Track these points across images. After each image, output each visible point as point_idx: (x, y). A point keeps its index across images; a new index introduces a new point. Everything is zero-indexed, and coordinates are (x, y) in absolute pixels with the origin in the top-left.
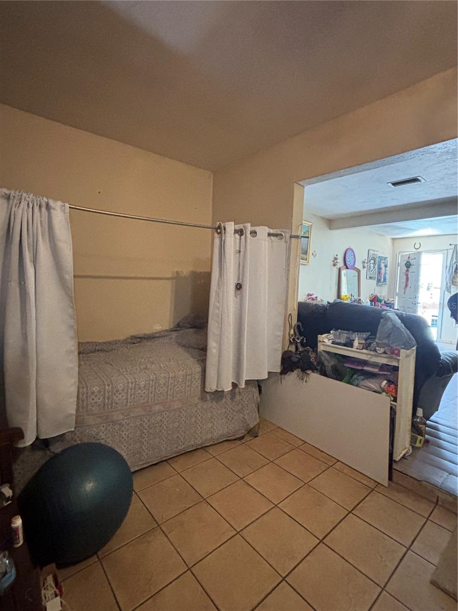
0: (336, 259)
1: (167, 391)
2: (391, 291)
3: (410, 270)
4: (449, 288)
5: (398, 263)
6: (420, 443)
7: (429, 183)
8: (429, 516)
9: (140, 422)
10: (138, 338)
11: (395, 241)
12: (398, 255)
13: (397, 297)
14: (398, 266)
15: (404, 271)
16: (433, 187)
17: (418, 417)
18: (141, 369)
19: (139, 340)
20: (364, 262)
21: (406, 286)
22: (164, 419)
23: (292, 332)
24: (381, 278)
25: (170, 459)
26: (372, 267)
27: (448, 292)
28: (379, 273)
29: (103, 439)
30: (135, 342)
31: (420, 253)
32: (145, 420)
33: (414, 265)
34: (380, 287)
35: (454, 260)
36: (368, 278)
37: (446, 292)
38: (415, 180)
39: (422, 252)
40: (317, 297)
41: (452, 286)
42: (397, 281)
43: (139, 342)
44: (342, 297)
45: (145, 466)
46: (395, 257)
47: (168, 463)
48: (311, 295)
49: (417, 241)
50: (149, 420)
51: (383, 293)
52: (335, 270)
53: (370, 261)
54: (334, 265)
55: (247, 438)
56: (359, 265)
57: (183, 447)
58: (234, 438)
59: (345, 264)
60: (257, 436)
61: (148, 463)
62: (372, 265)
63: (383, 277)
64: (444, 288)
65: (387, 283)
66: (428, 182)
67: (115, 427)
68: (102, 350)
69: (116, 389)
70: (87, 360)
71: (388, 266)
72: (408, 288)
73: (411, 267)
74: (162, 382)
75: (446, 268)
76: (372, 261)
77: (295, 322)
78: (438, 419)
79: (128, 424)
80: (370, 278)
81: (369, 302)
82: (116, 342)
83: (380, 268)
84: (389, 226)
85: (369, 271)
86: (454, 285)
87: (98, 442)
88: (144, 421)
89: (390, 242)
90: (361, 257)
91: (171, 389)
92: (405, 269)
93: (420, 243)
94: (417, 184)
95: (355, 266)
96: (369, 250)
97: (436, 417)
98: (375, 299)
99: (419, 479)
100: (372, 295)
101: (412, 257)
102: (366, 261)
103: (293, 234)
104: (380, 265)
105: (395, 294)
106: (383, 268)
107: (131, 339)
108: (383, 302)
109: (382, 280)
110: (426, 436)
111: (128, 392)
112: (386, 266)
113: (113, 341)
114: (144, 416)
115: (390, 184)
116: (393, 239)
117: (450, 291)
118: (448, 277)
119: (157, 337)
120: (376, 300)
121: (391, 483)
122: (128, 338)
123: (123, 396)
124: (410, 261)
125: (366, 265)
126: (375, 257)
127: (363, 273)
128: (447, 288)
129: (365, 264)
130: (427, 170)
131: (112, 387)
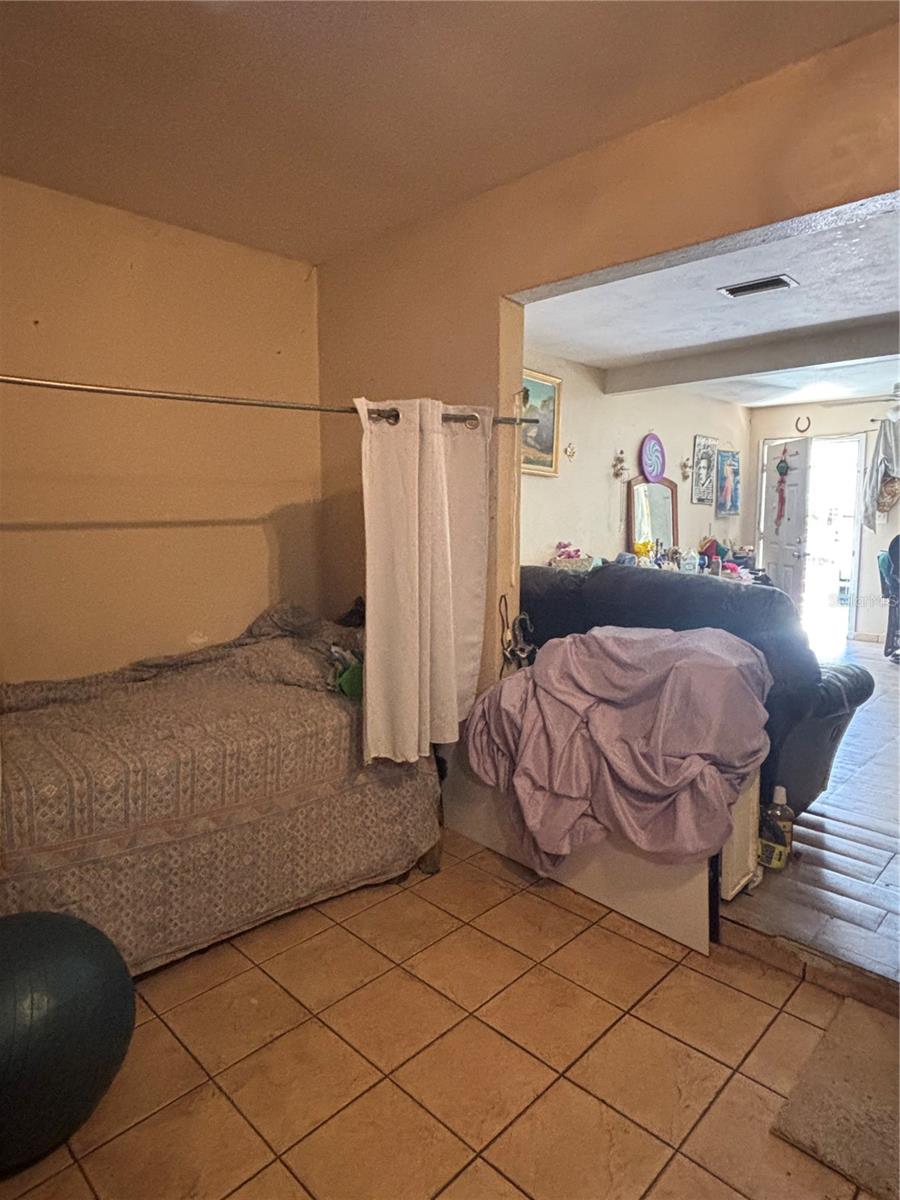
0: (620, 460)
1: (223, 786)
2: (749, 530)
3: (789, 479)
4: (871, 518)
5: (763, 465)
6: (779, 860)
7: (806, 289)
8: (784, 1005)
9: (161, 859)
10: (152, 667)
11: (756, 413)
12: (761, 444)
13: (761, 542)
14: (762, 472)
15: (776, 484)
16: (818, 298)
17: (778, 805)
18: (157, 740)
19: (154, 671)
20: (685, 466)
21: (780, 516)
22: (218, 849)
23: (509, 636)
24: (725, 500)
25: (235, 936)
26: (703, 476)
27: (869, 527)
28: (721, 488)
29: (74, 902)
30: (145, 676)
31: (806, 442)
32: (174, 853)
33: (796, 469)
34: (721, 522)
35: (881, 456)
36: (695, 501)
37: (865, 528)
38: (776, 282)
39: (812, 438)
40: (578, 551)
41: (878, 513)
42: (760, 505)
43: (155, 676)
44: (636, 548)
45: (180, 955)
46: (754, 449)
47: (233, 945)
48: (565, 546)
49: (803, 414)
50: (182, 855)
51: (729, 534)
52: (619, 488)
53: (698, 463)
54: (617, 475)
55: (415, 877)
56: (673, 473)
57: (265, 908)
58: (383, 879)
59: (642, 472)
60: (438, 871)
61: (186, 948)
62: (703, 472)
63: (729, 498)
64: (860, 517)
65: (739, 511)
66: (804, 287)
67: (102, 874)
68: (62, 701)
69: (98, 786)
70: (29, 725)
71: (741, 471)
72: (784, 521)
73: (789, 472)
74: (209, 764)
75: (865, 473)
76: (704, 463)
77: (514, 612)
78: (826, 806)
79: (133, 865)
80: (701, 500)
81: (697, 557)
82: (97, 680)
83: (721, 478)
84: (740, 382)
85: (697, 485)
86: (880, 511)
87: (62, 910)
88: (171, 857)
89: (742, 416)
90: (677, 452)
91: (231, 781)
92: (777, 477)
93: (808, 418)
94: (782, 292)
95: (664, 476)
96: (695, 438)
97: (823, 803)
98: (711, 551)
99: (770, 933)
100: (705, 538)
101: (791, 450)
102: (690, 463)
103: (502, 415)
104: (722, 469)
105: (757, 535)
106: (731, 477)
107: (134, 670)
108: (730, 554)
109: (729, 504)
110: (794, 843)
111: (127, 791)
112: (736, 473)
113: (90, 678)
114: (168, 844)
115: (723, 291)
116: (751, 410)
117: (874, 524)
118: (869, 492)
119: (198, 663)
120: (714, 551)
121: (714, 945)
122: (123, 669)
123: (115, 804)
124: (789, 460)
125: (689, 471)
126: (711, 452)
127: (684, 489)
128: (866, 517)
129: (688, 469)
130: (798, 262)
131: (89, 784)
